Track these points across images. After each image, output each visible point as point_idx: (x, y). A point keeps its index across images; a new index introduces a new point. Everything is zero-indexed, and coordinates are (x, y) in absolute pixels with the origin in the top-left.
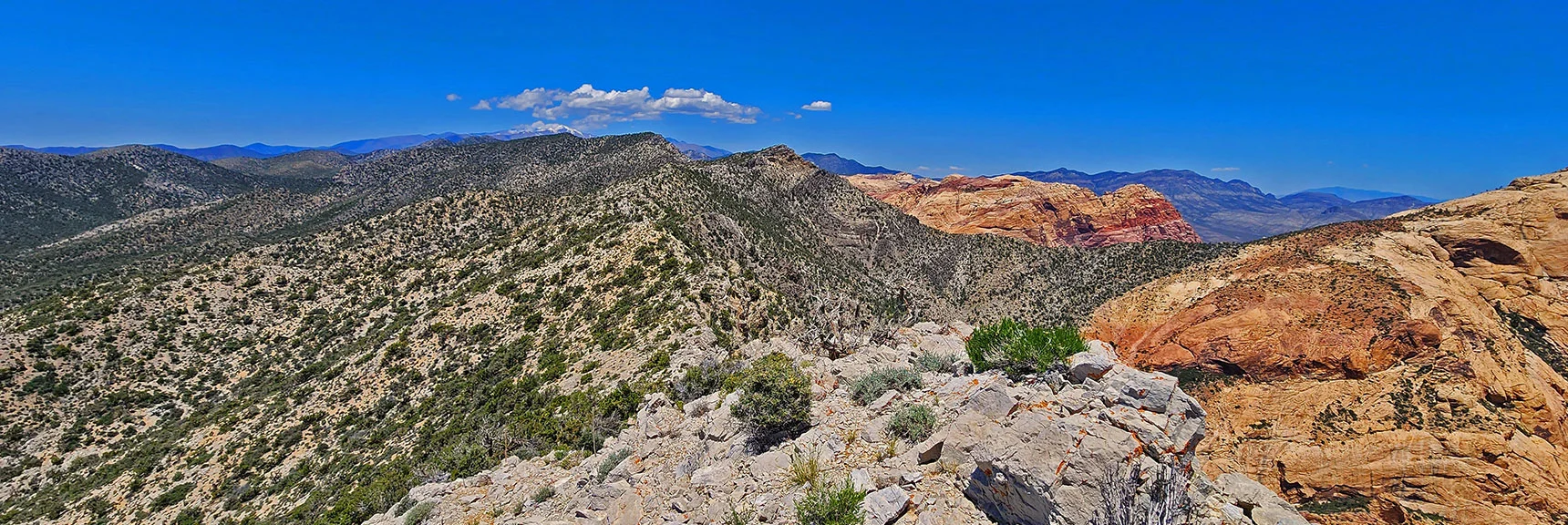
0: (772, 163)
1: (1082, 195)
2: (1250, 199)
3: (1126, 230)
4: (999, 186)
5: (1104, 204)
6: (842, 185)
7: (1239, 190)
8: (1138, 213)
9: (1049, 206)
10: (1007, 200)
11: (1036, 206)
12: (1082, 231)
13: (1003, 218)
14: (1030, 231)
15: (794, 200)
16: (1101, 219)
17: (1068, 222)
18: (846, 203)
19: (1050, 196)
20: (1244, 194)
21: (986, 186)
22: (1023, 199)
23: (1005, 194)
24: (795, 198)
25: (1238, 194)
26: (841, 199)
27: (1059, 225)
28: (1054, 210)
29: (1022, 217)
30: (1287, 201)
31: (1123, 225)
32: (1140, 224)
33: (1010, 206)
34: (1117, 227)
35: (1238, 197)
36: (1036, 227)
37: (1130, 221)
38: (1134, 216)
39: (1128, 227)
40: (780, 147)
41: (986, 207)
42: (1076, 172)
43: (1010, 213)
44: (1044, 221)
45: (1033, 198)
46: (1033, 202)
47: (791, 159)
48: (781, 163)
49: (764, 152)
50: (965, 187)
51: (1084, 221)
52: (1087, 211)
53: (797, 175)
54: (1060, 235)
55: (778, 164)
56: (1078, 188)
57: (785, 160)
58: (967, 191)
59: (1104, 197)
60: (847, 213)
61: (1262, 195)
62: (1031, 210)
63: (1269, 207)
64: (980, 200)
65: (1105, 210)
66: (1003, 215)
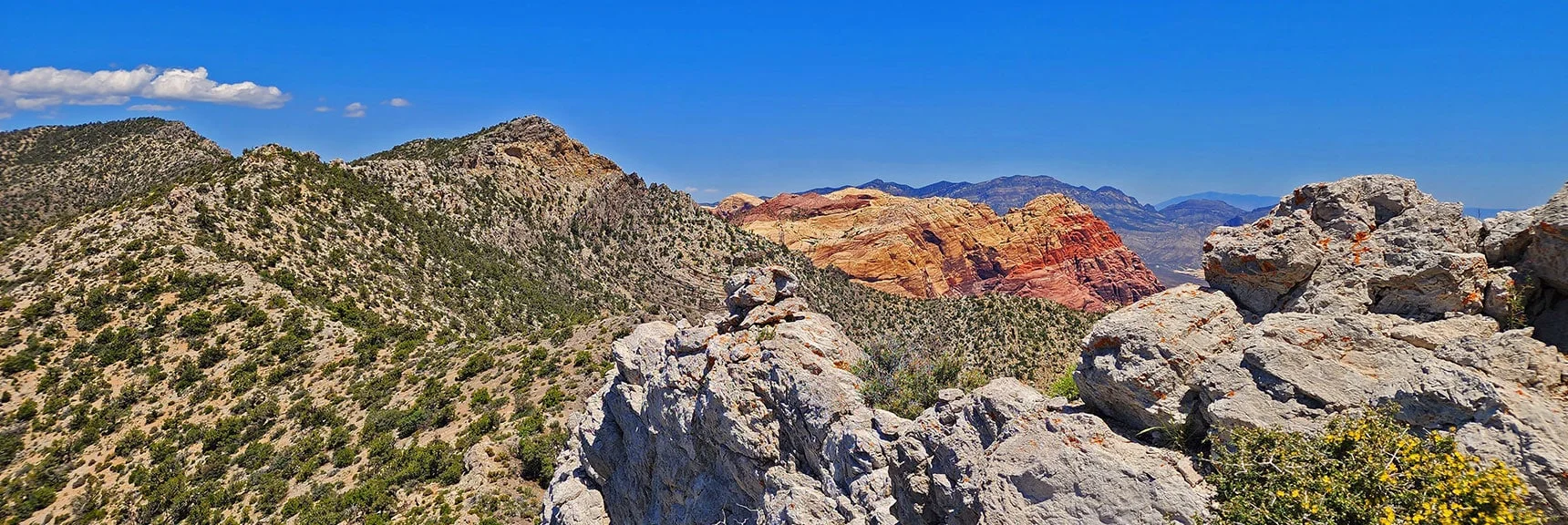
0: (516, 161)
1: (976, 216)
2: (1126, 213)
3: (1050, 268)
4: (844, 207)
5: (1011, 228)
6: (678, 208)
7: (1111, 201)
8: (1064, 239)
9: (931, 238)
10: (864, 229)
11: (912, 236)
12: (983, 274)
13: (862, 261)
14: (907, 280)
15: (579, 247)
16: (1012, 254)
17: (961, 261)
18: (697, 247)
19: (929, 218)
20: (1119, 206)
21: (825, 208)
22: (889, 227)
23: (860, 221)
24: (583, 243)
25: (1111, 206)
26: (685, 239)
27: (948, 266)
28: (938, 242)
29: (893, 257)
30: (1172, 211)
31: (1046, 261)
32: (1069, 257)
33: (870, 241)
34: (1036, 263)
35: (1111, 211)
36: (916, 272)
37: (1054, 254)
38: (1058, 245)
39: (1052, 263)
40: (530, 122)
41: (830, 243)
42: (896, 185)
43: (872, 252)
44: (927, 262)
45: (905, 225)
46: (905, 229)
47: (559, 150)
48: (535, 159)
49: (494, 134)
50: (788, 211)
51: (986, 258)
52: (988, 241)
53: (577, 187)
54: (951, 283)
55: (530, 163)
56: (970, 204)
57: (544, 153)
58: (794, 217)
59: (1008, 217)
60: (705, 269)
61: (1138, 206)
62: (905, 244)
63: (1151, 223)
64: (818, 232)
65: (1015, 238)
66: (860, 256)
